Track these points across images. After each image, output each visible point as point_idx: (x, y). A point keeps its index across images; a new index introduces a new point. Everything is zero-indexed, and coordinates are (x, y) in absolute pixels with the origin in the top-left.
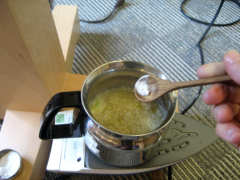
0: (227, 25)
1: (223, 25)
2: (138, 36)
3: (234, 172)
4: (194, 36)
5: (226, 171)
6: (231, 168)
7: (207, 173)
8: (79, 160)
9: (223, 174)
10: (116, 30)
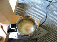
0: (55, 2)
1: (54, 2)
2: (32, 4)
3: (51, 38)
4: (46, 5)
5: (49, 38)
6: (50, 38)
7: (45, 38)
8: (16, 36)
9: (48, 39)
10: (27, 2)
